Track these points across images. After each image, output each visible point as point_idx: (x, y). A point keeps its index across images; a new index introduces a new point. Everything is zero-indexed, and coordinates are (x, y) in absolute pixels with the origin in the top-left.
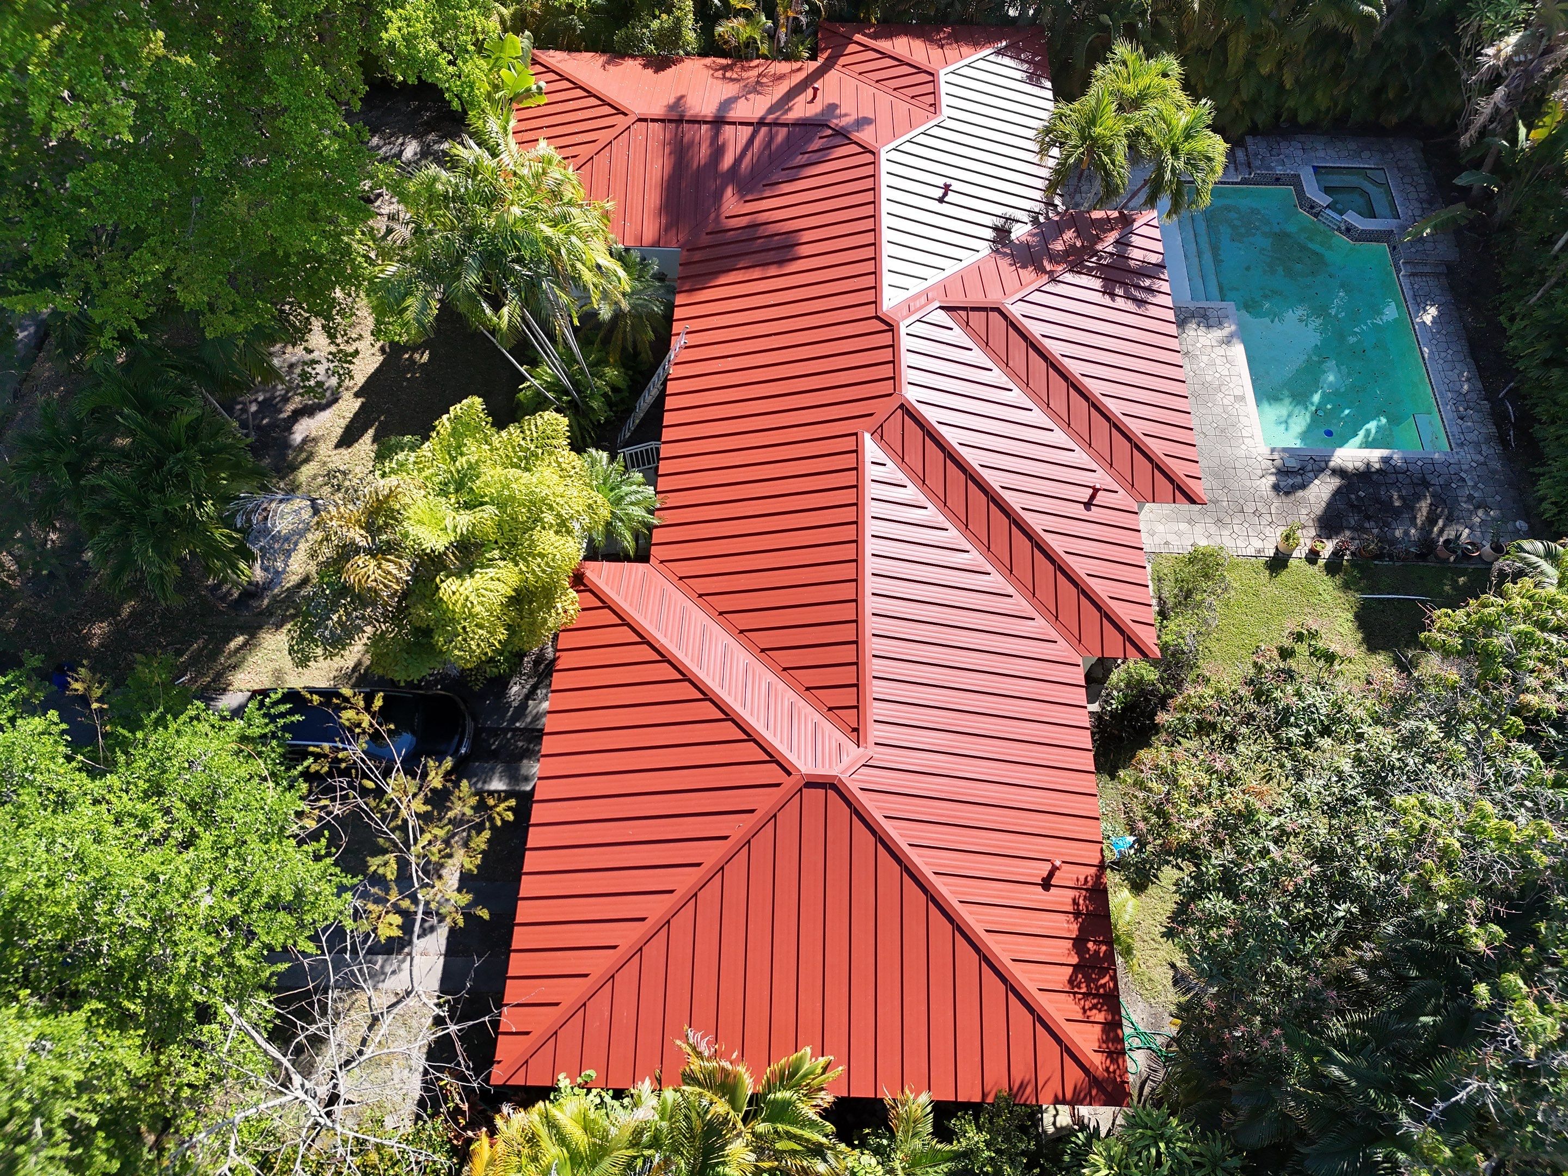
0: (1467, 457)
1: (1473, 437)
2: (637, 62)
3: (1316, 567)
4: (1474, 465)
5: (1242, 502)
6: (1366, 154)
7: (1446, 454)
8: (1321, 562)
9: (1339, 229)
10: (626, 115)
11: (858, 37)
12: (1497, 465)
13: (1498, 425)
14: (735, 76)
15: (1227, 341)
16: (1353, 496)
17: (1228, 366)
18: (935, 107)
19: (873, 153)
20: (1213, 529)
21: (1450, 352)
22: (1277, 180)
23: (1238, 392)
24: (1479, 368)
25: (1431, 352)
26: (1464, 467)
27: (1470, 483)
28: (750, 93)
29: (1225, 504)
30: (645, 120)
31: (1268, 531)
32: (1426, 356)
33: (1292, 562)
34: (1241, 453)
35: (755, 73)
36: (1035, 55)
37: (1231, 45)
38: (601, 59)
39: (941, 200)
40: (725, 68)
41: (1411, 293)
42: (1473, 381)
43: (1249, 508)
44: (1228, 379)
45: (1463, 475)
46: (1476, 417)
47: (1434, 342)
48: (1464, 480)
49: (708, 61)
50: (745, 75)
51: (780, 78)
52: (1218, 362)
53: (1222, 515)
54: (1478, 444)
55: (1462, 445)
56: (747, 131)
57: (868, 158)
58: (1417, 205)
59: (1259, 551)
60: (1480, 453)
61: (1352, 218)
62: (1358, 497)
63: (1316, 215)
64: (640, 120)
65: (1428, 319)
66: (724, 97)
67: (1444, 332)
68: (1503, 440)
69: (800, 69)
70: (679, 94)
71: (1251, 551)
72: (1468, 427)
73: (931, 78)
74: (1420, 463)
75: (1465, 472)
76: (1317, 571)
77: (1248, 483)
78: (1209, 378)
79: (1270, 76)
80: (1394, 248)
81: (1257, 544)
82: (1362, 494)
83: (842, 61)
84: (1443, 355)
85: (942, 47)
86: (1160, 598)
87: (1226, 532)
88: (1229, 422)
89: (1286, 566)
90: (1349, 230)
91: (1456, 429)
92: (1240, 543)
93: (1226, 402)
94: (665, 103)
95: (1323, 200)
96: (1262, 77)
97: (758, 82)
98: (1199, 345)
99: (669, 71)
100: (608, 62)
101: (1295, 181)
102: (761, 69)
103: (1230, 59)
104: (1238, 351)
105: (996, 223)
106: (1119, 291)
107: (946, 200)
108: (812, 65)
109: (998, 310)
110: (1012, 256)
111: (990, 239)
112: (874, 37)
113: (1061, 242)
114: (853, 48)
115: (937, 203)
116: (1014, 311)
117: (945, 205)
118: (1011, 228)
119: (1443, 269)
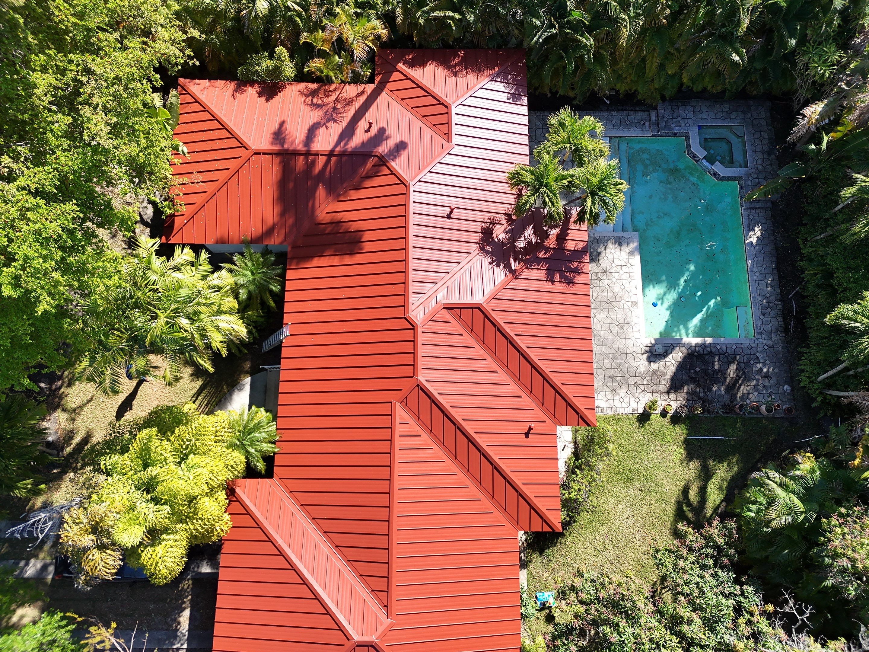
0: (763, 342)
1: (768, 328)
2: (255, 90)
4: (766, 347)
5: (628, 376)
6: (733, 115)
7: (751, 340)
8: (669, 416)
9: (709, 172)
10: (247, 149)
11: (401, 66)
12: (779, 348)
13: (784, 318)
14: (320, 102)
15: (632, 253)
16: (692, 371)
17: (629, 279)
18: (448, 135)
19: (406, 186)
20: (609, 396)
21: (764, 266)
22: (675, 135)
23: (634, 299)
24: (780, 277)
25: (752, 265)
26: (760, 349)
27: (762, 360)
28: (328, 121)
29: (618, 378)
30: (259, 154)
31: (641, 396)
32: (749, 267)
33: (653, 417)
34: (631, 343)
35: (332, 98)
36: (517, 75)
38: (231, 86)
39: (448, 217)
40: (314, 93)
41: (747, 223)
42: (775, 287)
43: (632, 382)
44: (628, 289)
45: (758, 355)
46: (773, 313)
47: (756, 259)
48: (758, 358)
49: (302, 86)
50: (326, 100)
51: (349, 102)
52: (624, 277)
53: (616, 386)
54: (771, 333)
55: (760, 334)
56: (325, 158)
57: (401, 189)
58: (761, 156)
59: (634, 410)
60: (771, 339)
61: (718, 167)
62: (696, 372)
63: (696, 161)
64: (255, 154)
65: (754, 240)
66: (311, 123)
67: (763, 252)
68: (786, 329)
69: (362, 93)
70: (282, 119)
71: (630, 410)
72: (767, 321)
73: (445, 110)
74: (734, 347)
75: (761, 352)
76: (666, 421)
77: (633, 364)
78: (617, 290)
79: (674, 75)
80: (741, 188)
81: (634, 405)
82: (698, 369)
83: (390, 86)
84: (760, 268)
85: (455, 74)
86: (575, 442)
87: (616, 398)
88: (626, 321)
89: (649, 420)
90: (715, 174)
91: (759, 323)
92: (624, 405)
93: (626, 307)
94: (272, 131)
95: (701, 153)
96: (670, 75)
97: (335, 108)
98: (614, 265)
99: (276, 98)
100: (237, 90)
101: (687, 135)
102: (337, 93)
103: (647, 70)
104: (636, 260)
105: (483, 228)
106: (557, 277)
107: (452, 216)
108: (370, 87)
109: (479, 308)
110: (492, 254)
111: (478, 241)
112: (412, 64)
113: (523, 239)
114: (396, 76)
115: (446, 220)
116: (488, 309)
117: (451, 220)
118: (493, 229)
119: (769, 205)
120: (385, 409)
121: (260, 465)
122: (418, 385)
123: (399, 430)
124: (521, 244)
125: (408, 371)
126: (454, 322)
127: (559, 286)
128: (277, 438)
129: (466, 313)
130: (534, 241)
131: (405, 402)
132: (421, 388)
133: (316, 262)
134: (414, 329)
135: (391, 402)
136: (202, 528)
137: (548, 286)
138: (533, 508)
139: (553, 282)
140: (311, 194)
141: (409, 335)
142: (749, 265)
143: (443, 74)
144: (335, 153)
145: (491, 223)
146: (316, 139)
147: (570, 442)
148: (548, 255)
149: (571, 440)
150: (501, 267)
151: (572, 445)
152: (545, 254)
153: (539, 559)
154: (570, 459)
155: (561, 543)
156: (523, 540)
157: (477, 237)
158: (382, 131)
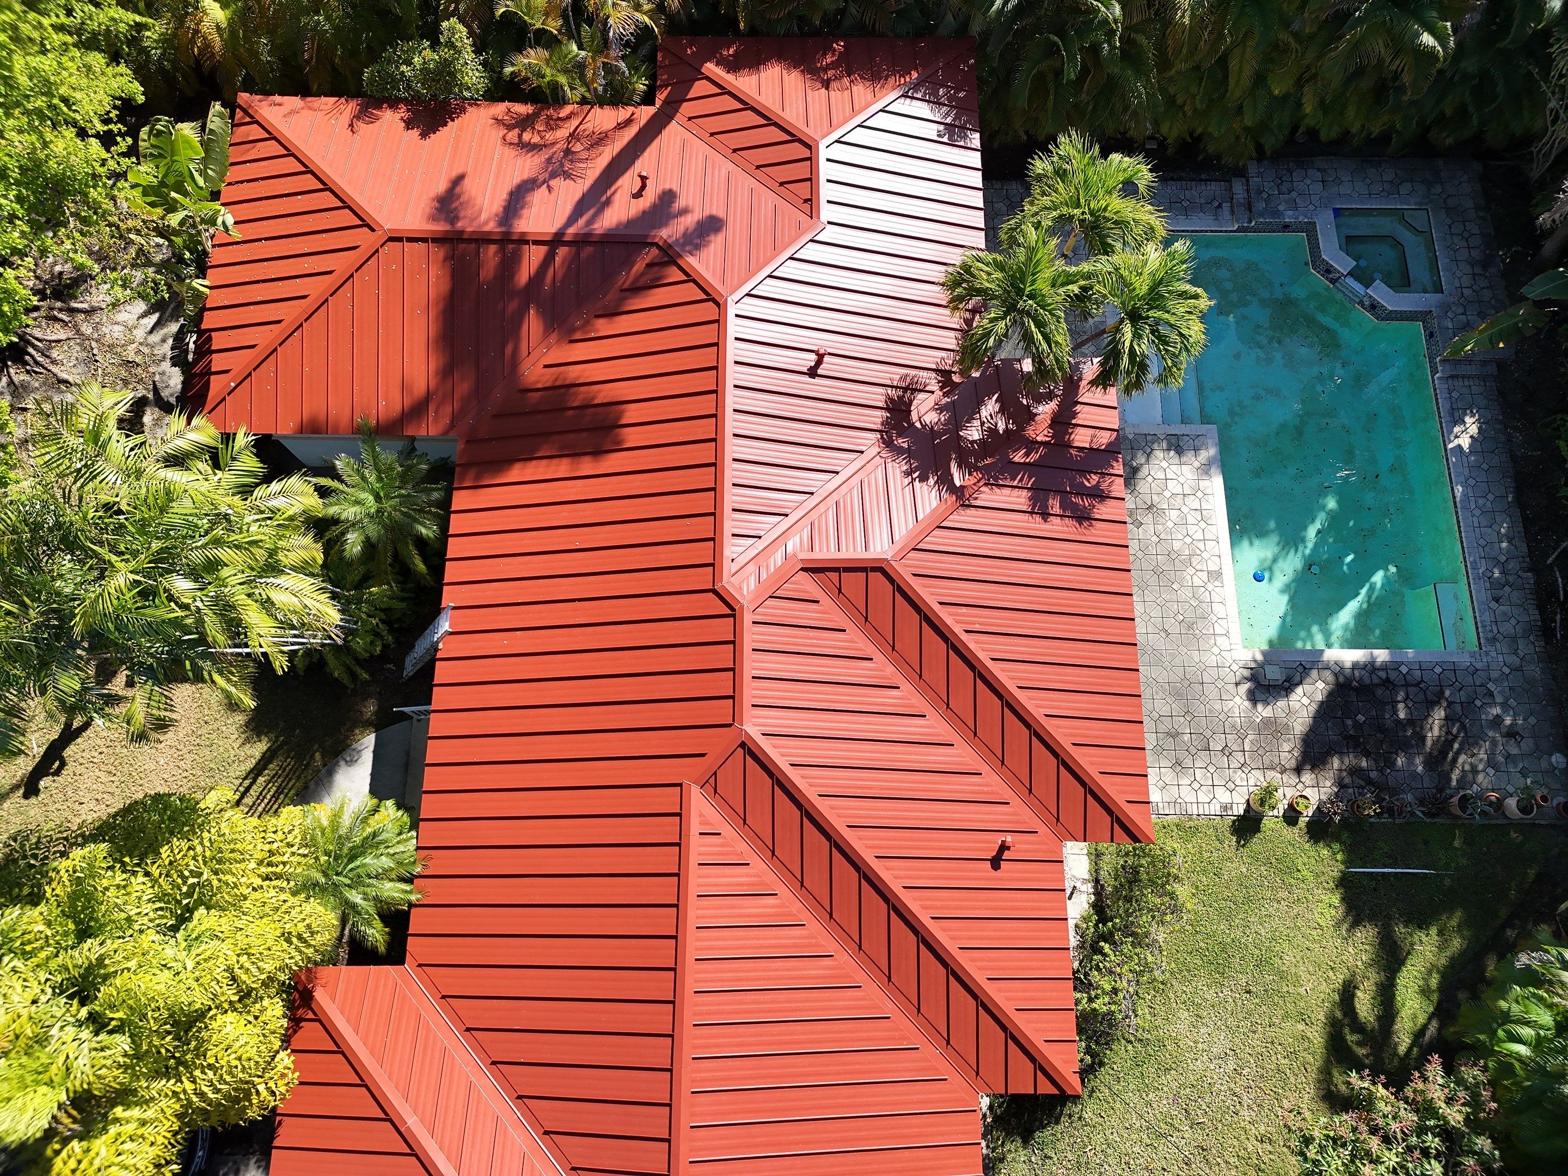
0: (1499, 658)
1: (1507, 628)
2: (398, 116)
3: (1296, 830)
4: (1507, 670)
5: (1208, 733)
6: (1405, 188)
7: (1473, 655)
8: (1303, 821)
9: (1361, 303)
10: (373, 230)
11: (710, 68)
12: (1535, 670)
13: (1541, 608)
14: (536, 139)
15: (1205, 469)
16: (1349, 722)
17: (1203, 525)
18: (810, 204)
19: (718, 304)
20: (1169, 776)
21: (1491, 497)
22: (1286, 227)
23: (1213, 567)
24: (1525, 519)
25: (1464, 494)
26: (1495, 675)
27: (1499, 699)
28: (553, 175)
29: (1186, 738)
30: (399, 239)
31: (1239, 777)
32: (1458, 499)
33: (1267, 823)
34: (1212, 660)
35: (562, 133)
36: (958, 90)
37: (1233, 64)
38: (349, 108)
39: (812, 372)
40: (524, 123)
41: (1448, 406)
42: (1516, 542)
43: (1217, 746)
44: (1201, 545)
45: (1491, 686)
46: (1515, 596)
47: (1472, 482)
48: (1491, 694)
49: (500, 109)
50: (550, 137)
51: (600, 140)
52: (1191, 520)
53: (1182, 755)
54: (1514, 639)
55: (1493, 641)
56: (543, 250)
57: (708, 312)
58: (1468, 269)
59: (1225, 807)
60: (1516, 653)
61: (1380, 293)
62: (1356, 723)
63: (1333, 281)
64: (391, 239)
65: (1465, 442)
66: (517, 180)
67: (1485, 466)
68: (1546, 631)
69: (629, 122)
70: (454, 174)
71: (1215, 809)
72: (1505, 614)
73: (806, 153)
74: (1438, 670)
75: (1495, 681)
76: (1295, 834)
77: (1218, 706)
78: (1177, 545)
79: (1285, 97)
80: (1431, 335)
81: (1223, 796)
82: (1361, 718)
83: (687, 109)
84: (1481, 501)
85: (826, 85)
86: (1097, 881)
87: (1185, 781)
88: (1199, 611)
89: (1258, 830)
90: (1373, 307)
91: (1487, 617)
92: (1203, 797)
93: (1197, 582)
94: (433, 194)
95: (1342, 264)
96: (1276, 98)
97: (568, 152)
98: (1167, 494)
99: (444, 132)
100: (360, 115)
101: (1310, 229)
102: (575, 123)
103: (1232, 81)
104: (1216, 485)
105: (889, 399)
106: (1055, 505)
107: (820, 371)
108: (645, 113)
109: (881, 570)
110: (909, 454)
111: (879, 427)
112: (733, 66)
113: (977, 423)
114: (700, 87)
115: (807, 379)
116: (904, 571)
117: (817, 380)
118: (911, 402)
119: (1492, 369)
120: (665, 800)
121: (376, 933)
122: (743, 745)
123: (698, 849)
124: (973, 433)
125: (720, 712)
126: (826, 601)
127: (1057, 526)
128: (418, 869)
129: (853, 582)
130: (1001, 427)
131: (712, 784)
132: (749, 750)
133: (517, 473)
134: (734, 616)
135: (680, 785)
136: (218, 1091)
137: (1036, 525)
138: (1012, 1036)
139: (1045, 515)
140: (513, 329)
141: (722, 629)
142: (1458, 495)
143: (800, 85)
144: (566, 238)
145: (905, 389)
146: (525, 212)
147: (1085, 881)
148: (1033, 457)
149: (1086, 876)
150: (931, 481)
151: (1089, 888)
152: (1027, 455)
153: (1022, 1155)
154: (1085, 919)
155: (1070, 1116)
156: (985, 1109)
157: (876, 418)
158: (668, 197)
